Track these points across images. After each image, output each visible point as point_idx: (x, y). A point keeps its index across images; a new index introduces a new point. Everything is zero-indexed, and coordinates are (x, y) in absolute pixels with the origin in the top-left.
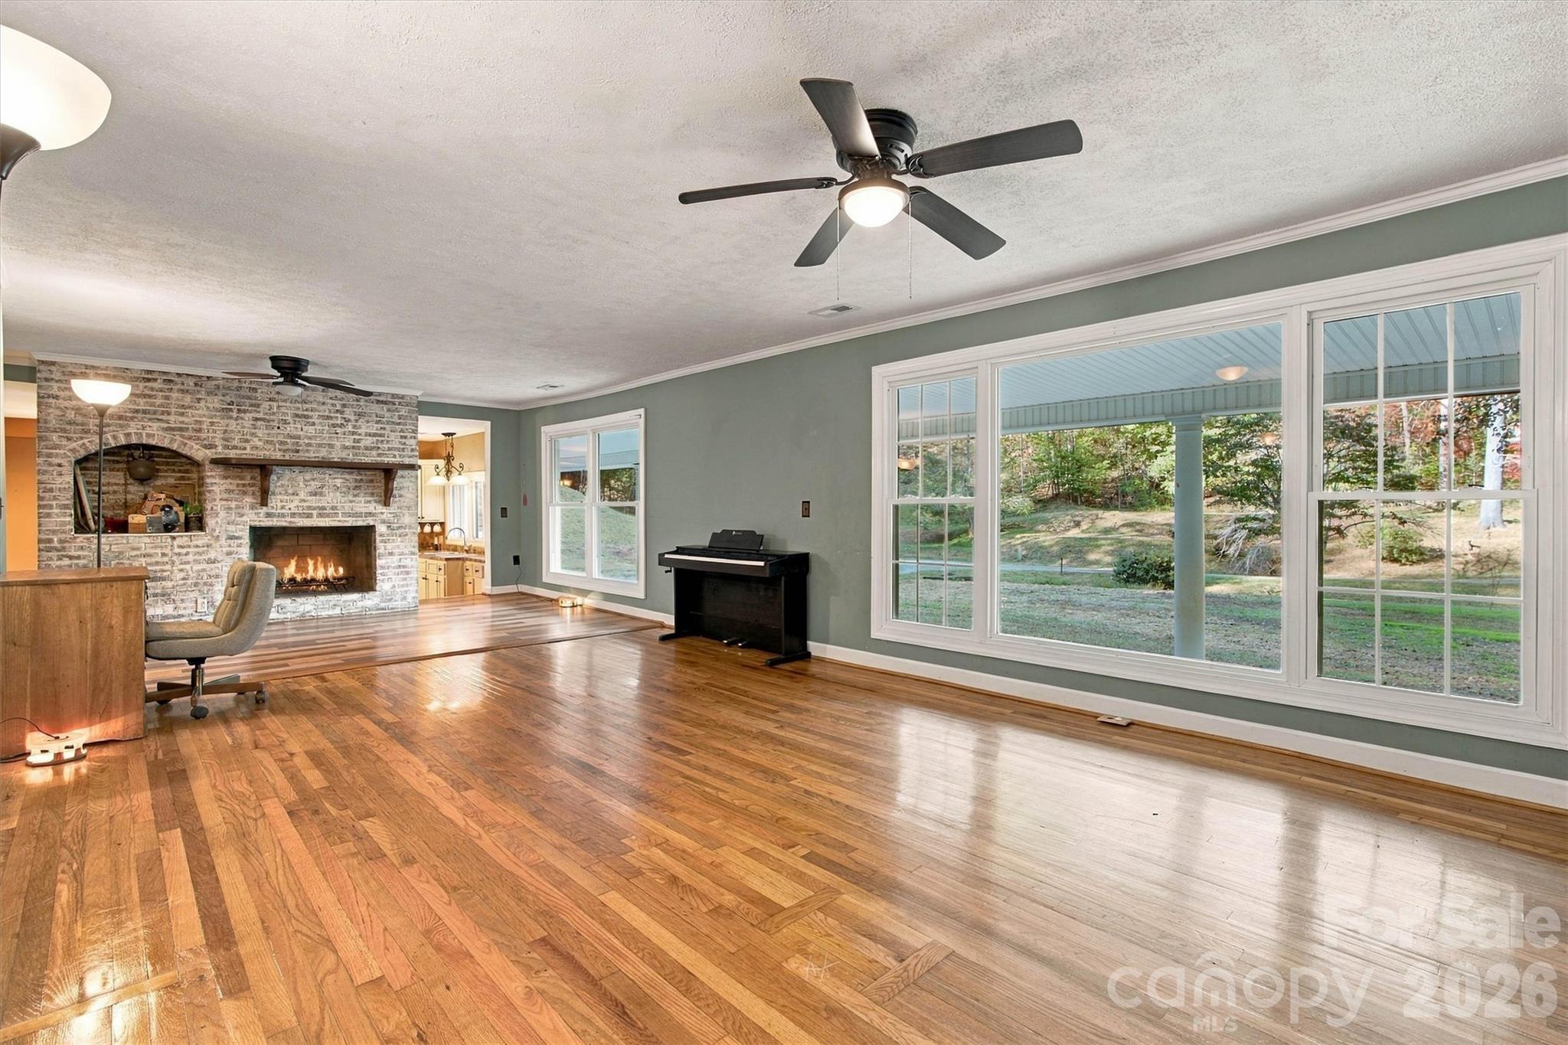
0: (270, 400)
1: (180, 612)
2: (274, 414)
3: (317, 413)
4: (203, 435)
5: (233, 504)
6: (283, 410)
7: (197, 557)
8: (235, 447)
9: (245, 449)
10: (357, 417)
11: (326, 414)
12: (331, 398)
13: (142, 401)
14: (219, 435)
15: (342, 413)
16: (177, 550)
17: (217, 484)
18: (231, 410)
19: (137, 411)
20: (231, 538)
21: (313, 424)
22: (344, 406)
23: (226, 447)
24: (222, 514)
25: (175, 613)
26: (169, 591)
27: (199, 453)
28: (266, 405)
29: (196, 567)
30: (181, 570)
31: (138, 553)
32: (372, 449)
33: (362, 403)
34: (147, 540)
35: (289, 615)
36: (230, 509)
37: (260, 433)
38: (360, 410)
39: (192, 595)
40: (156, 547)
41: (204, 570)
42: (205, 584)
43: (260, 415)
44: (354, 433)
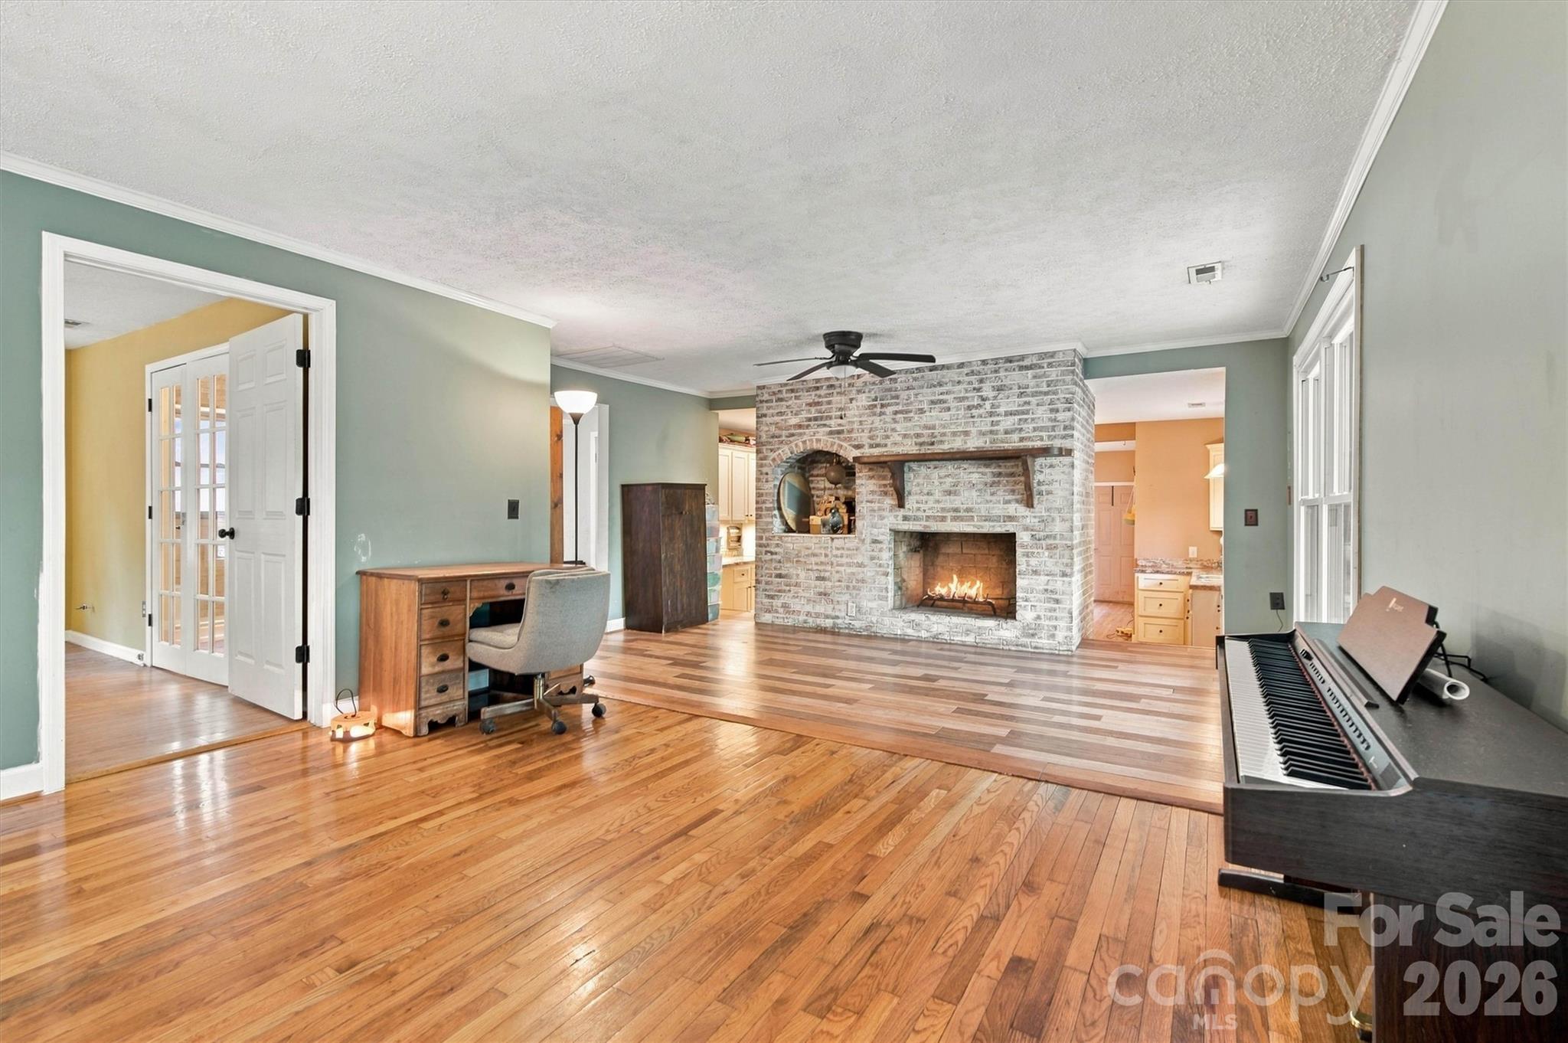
0: (908, 389)
1: (837, 614)
2: (911, 403)
3: (953, 396)
4: (854, 435)
5: (876, 506)
6: (920, 398)
7: (849, 560)
8: (878, 445)
9: (886, 445)
10: (995, 393)
11: (962, 395)
12: (967, 374)
13: (813, 409)
14: (866, 434)
15: (979, 390)
16: (835, 552)
17: (865, 486)
18: (875, 406)
19: (810, 420)
20: (875, 541)
21: (949, 409)
22: (981, 381)
23: (871, 446)
24: (868, 518)
25: (833, 614)
26: (829, 591)
27: (850, 454)
28: (903, 395)
29: (849, 570)
30: (837, 572)
31: (810, 552)
32: (1012, 432)
33: (1002, 374)
34: (815, 540)
35: (924, 634)
36: (874, 511)
37: (898, 427)
38: (999, 383)
39: (846, 597)
40: (821, 548)
41: (853, 574)
42: (854, 587)
43: (900, 408)
44: (991, 414)
